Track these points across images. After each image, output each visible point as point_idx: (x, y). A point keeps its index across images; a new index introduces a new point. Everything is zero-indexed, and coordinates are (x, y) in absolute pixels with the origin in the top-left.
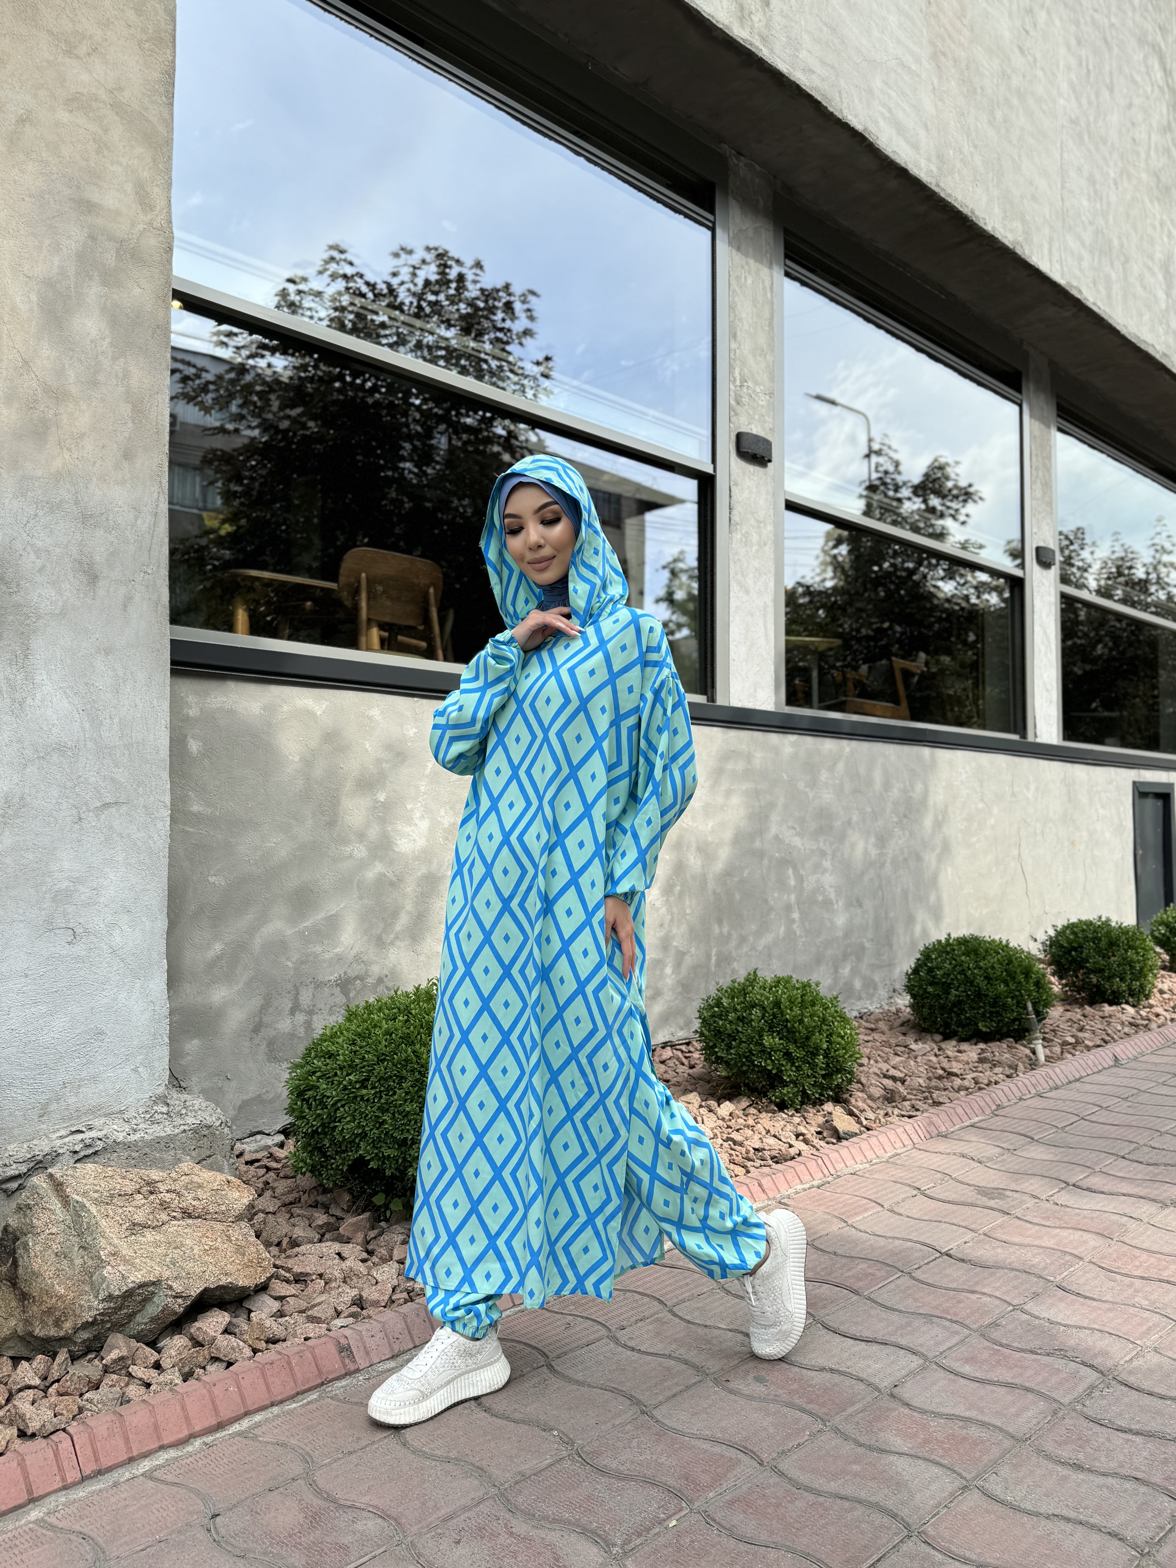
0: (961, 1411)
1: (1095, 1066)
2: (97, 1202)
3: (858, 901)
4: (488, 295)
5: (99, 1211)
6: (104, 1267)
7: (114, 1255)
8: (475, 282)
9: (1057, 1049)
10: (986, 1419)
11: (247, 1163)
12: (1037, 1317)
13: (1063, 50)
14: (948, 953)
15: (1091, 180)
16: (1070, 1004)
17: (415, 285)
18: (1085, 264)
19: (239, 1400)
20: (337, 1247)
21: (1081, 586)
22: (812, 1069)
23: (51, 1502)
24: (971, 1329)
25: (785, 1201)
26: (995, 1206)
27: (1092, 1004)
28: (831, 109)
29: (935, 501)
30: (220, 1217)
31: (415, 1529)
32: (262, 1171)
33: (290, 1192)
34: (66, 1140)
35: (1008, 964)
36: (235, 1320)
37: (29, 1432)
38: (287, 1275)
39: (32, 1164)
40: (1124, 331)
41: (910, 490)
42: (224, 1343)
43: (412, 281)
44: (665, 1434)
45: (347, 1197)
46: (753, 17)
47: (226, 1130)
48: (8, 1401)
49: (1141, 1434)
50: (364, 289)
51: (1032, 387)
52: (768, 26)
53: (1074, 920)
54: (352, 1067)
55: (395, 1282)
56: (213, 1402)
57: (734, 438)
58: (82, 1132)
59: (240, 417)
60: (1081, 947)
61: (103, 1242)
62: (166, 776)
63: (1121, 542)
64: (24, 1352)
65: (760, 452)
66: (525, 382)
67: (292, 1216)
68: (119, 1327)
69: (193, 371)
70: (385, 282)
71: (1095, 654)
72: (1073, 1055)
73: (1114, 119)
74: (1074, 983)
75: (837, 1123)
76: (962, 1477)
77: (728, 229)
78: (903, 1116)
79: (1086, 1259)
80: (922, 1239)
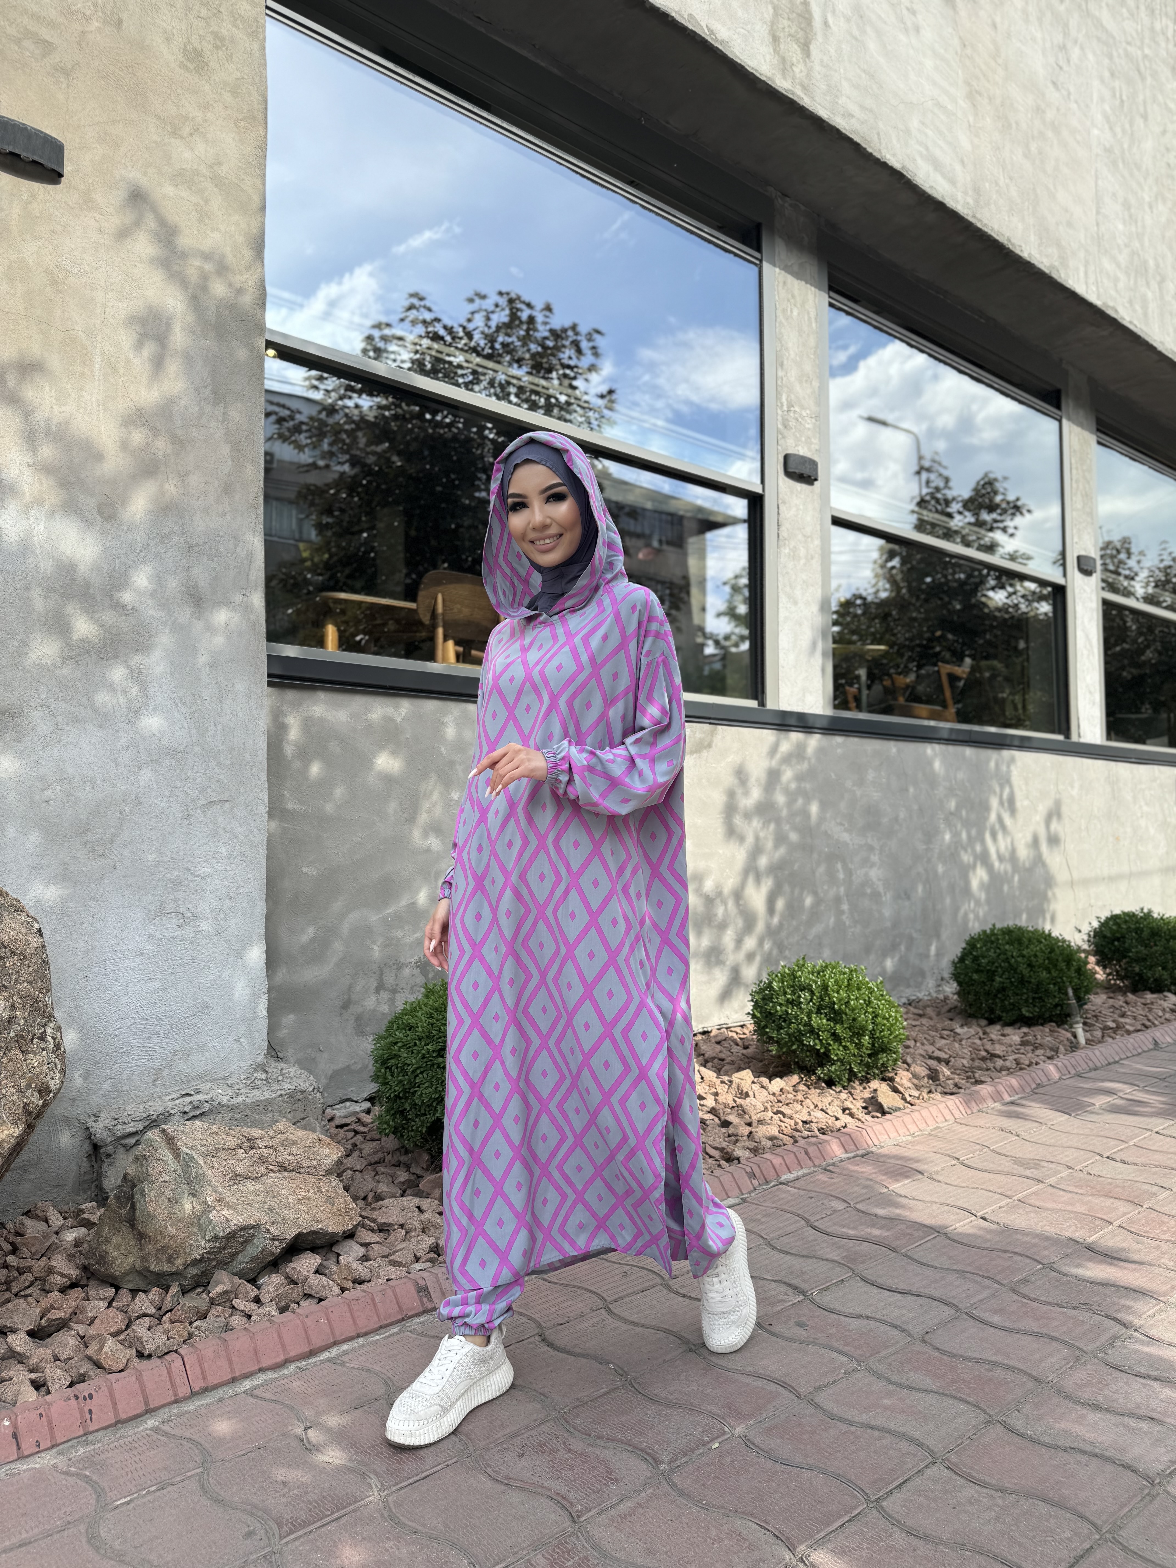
0: (987, 1355)
1: (1135, 1049)
2: (204, 1155)
3: (906, 894)
4: (557, 335)
5: (205, 1163)
6: (210, 1211)
7: (219, 1201)
8: (545, 323)
9: (1098, 1033)
10: (1012, 1363)
11: (337, 1127)
12: (1065, 1275)
13: (1096, 83)
14: (992, 942)
15: (1127, 206)
16: (1114, 992)
17: (489, 327)
18: (1121, 285)
19: (328, 1331)
20: (416, 1201)
21: (1128, 593)
22: (859, 1049)
23: (164, 1414)
24: (1002, 1284)
25: (830, 1168)
26: (1030, 1175)
27: (1135, 991)
28: (870, 150)
29: (985, 516)
30: (311, 1171)
32: (351, 1134)
33: (375, 1153)
34: (177, 1102)
35: (1050, 953)
36: (325, 1263)
37: (146, 1353)
38: (372, 1224)
39: (148, 1122)
40: (1160, 348)
41: (960, 505)
42: (315, 1281)
43: (486, 325)
45: (426, 1157)
46: (794, 68)
47: (318, 1095)
48: (128, 1327)
49: (1159, 1380)
50: (442, 332)
51: (1071, 403)
52: (809, 76)
53: (1117, 911)
54: (430, 1038)
56: (306, 1333)
57: (781, 459)
58: (191, 1095)
59: (331, 454)
60: (1123, 937)
61: (209, 1190)
62: (264, 776)
63: (1169, 550)
64: (142, 1286)
65: (806, 471)
66: (591, 414)
67: (377, 1174)
68: (223, 1265)
69: (287, 412)
70: (461, 326)
71: (1143, 658)
72: (1114, 1038)
73: (1148, 145)
74: (1117, 971)
75: (882, 1099)
76: (986, 1413)
77: (775, 265)
78: (946, 1093)
79: (1116, 1224)
80: (959, 1204)
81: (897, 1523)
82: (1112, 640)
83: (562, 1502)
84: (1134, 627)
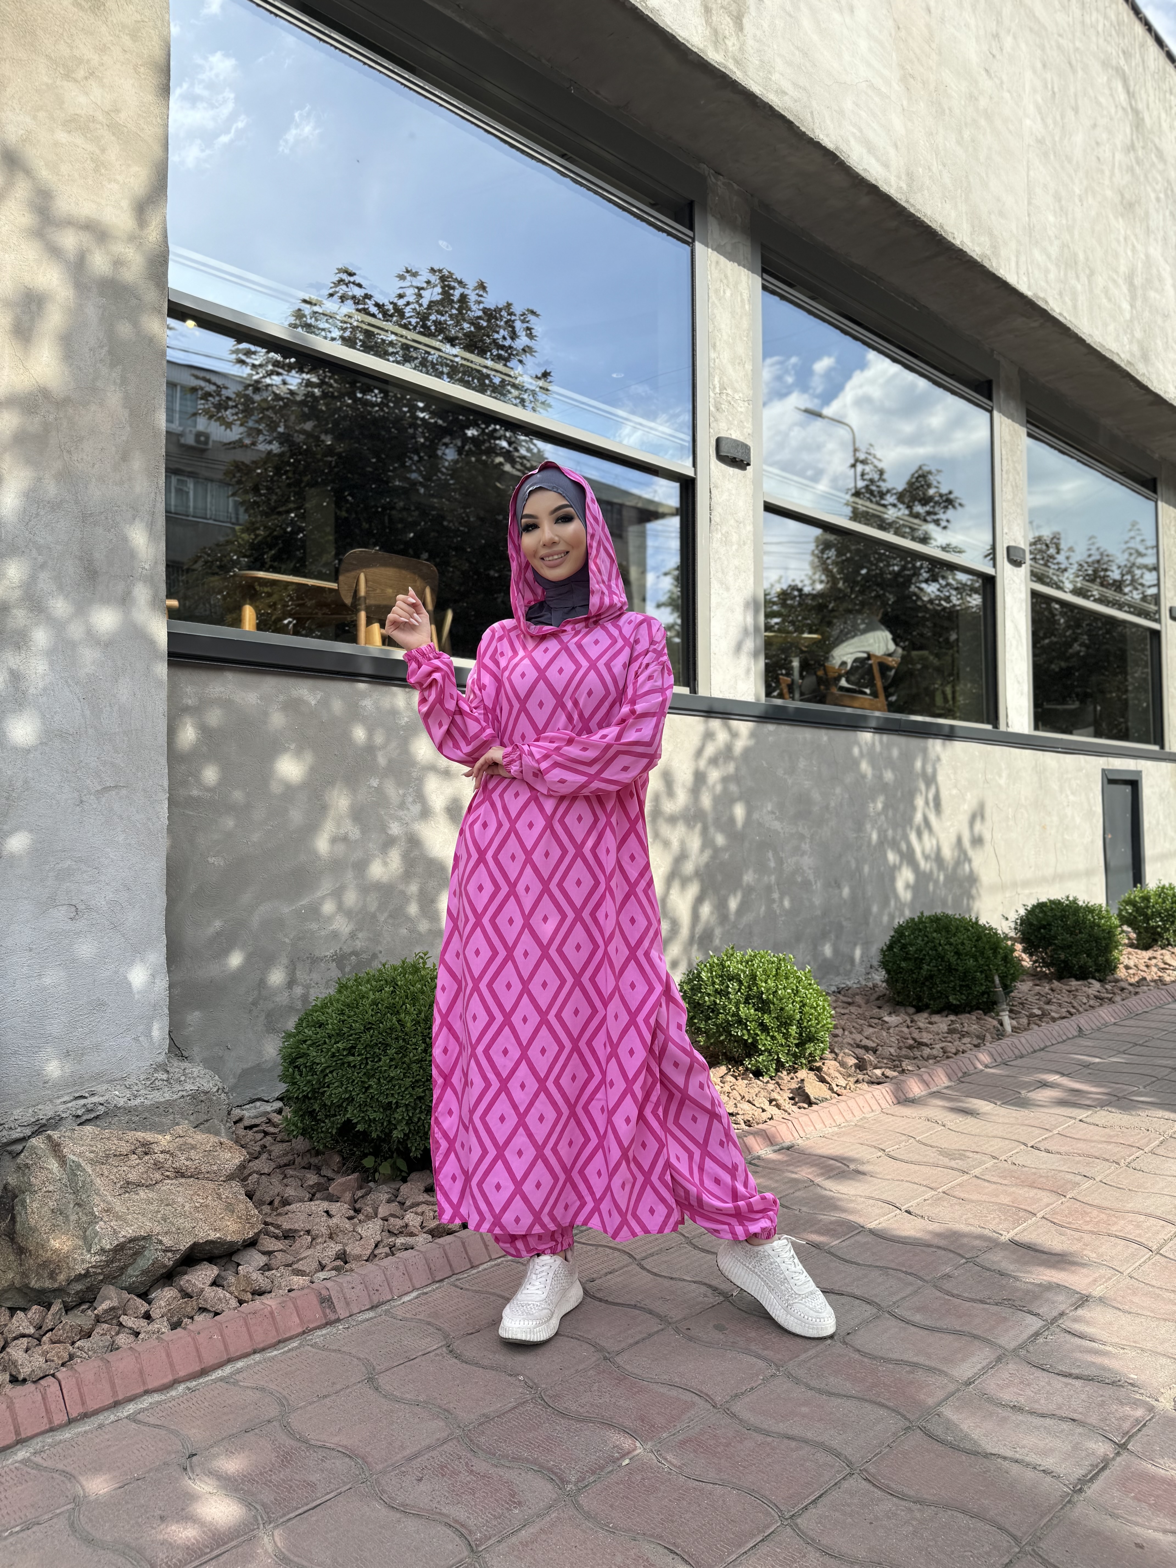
0: (909, 1356)
1: (1060, 1036)
2: (92, 1162)
3: (836, 882)
4: (491, 314)
5: (93, 1170)
6: (97, 1223)
7: (107, 1211)
8: (478, 302)
9: (1024, 1021)
10: (933, 1364)
11: (246, 1128)
12: (988, 1269)
13: (1028, 74)
14: (920, 930)
15: (1058, 198)
16: (1040, 979)
17: (421, 305)
18: (1052, 276)
19: (223, 1348)
20: (325, 1205)
21: (1057, 586)
22: (786, 1039)
23: (37, 1443)
24: (924, 1281)
26: (955, 1166)
27: (1060, 978)
28: (803, 129)
29: (919, 509)
30: (211, 1177)
31: (380, 1467)
32: (260, 1136)
33: (285, 1155)
34: (70, 1105)
35: (977, 940)
36: (223, 1274)
37: (21, 1377)
38: (277, 1231)
39: (36, 1128)
40: (1089, 340)
41: (894, 497)
42: (211, 1293)
43: (417, 302)
44: (625, 1378)
45: (337, 1159)
46: (727, 41)
47: (224, 1095)
49: (1081, 1378)
50: (374, 309)
51: (1002, 395)
52: (741, 49)
53: (1043, 899)
54: (340, 1034)
55: (378, 1238)
56: (197, 1350)
57: (714, 443)
58: (85, 1097)
59: (258, 432)
60: (1049, 925)
61: (96, 1200)
62: (163, 761)
63: (1097, 545)
64: (22, 1303)
65: (739, 456)
66: (525, 396)
67: (285, 1177)
68: (111, 1279)
69: (213, 388)
70: (391, 303)
71: (1071, 651)
72: (1039, 1026)
73: (1079, 139)
74: (1043, 958)
75: (808, 1090)
76: (906, 1419)
77: (707, 246)
78: (873, 1083)
79: (1040, 1215)
80: (884, 1197)
81: (811, 1542)
82: (1041, 634)
83: (459, 1529)
84: (1062, 621)
